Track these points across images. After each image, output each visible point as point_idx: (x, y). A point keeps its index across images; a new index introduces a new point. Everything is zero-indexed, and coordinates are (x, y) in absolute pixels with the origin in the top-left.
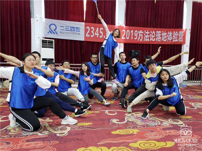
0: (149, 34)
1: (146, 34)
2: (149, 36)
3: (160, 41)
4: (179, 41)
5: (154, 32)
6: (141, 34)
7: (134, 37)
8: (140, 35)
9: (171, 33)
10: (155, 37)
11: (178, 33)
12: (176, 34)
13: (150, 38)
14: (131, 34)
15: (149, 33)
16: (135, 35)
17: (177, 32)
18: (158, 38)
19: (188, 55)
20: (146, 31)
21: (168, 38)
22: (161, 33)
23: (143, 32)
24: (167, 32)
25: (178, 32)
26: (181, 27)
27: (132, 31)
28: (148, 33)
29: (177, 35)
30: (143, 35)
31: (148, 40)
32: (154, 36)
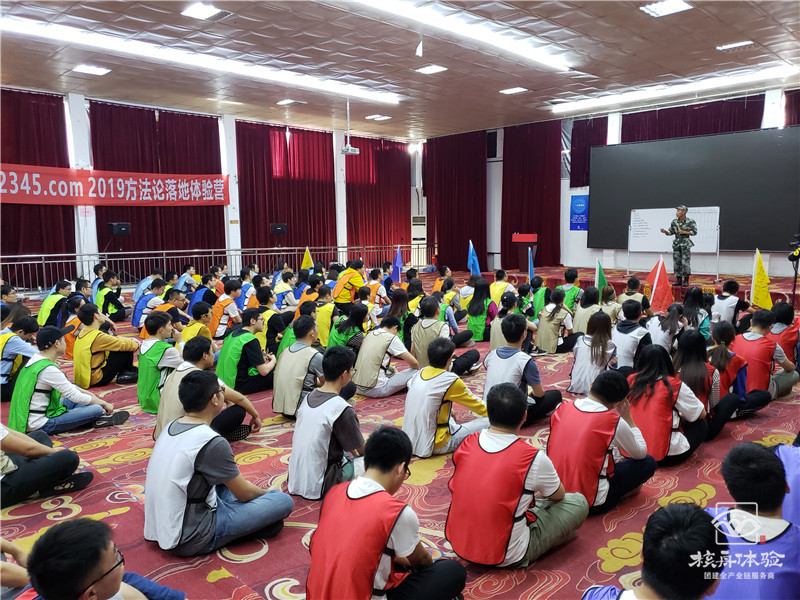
0: (149, 187)
1: (144, 187)
2: (150, 190)
3: (175, 199)
4: (217, 198)
5: (160, 181)
6: (132, 185)
7: (117, 191)
8: (130, 188)
9: (197, 184)
10: (165, 192)
11: (213, 184)
12: (207, 185)
13: (152, 195)
14: (108, 186)
15: (149, 183)
16: (119, 189)
17: (209, 182)
18: (171, 194)
19: (238, 226)
20: (144, 181)
21: (193, 194)
22: (177, 184)
23: (136, 183)
24: (188, 181)
25: (212, 181)
26: (218, 171)
27: (111, 181)
28: (147, 183)
29: (211, 187)
30: (138, 189)
31: (149, 198)
32: (161, 190)
